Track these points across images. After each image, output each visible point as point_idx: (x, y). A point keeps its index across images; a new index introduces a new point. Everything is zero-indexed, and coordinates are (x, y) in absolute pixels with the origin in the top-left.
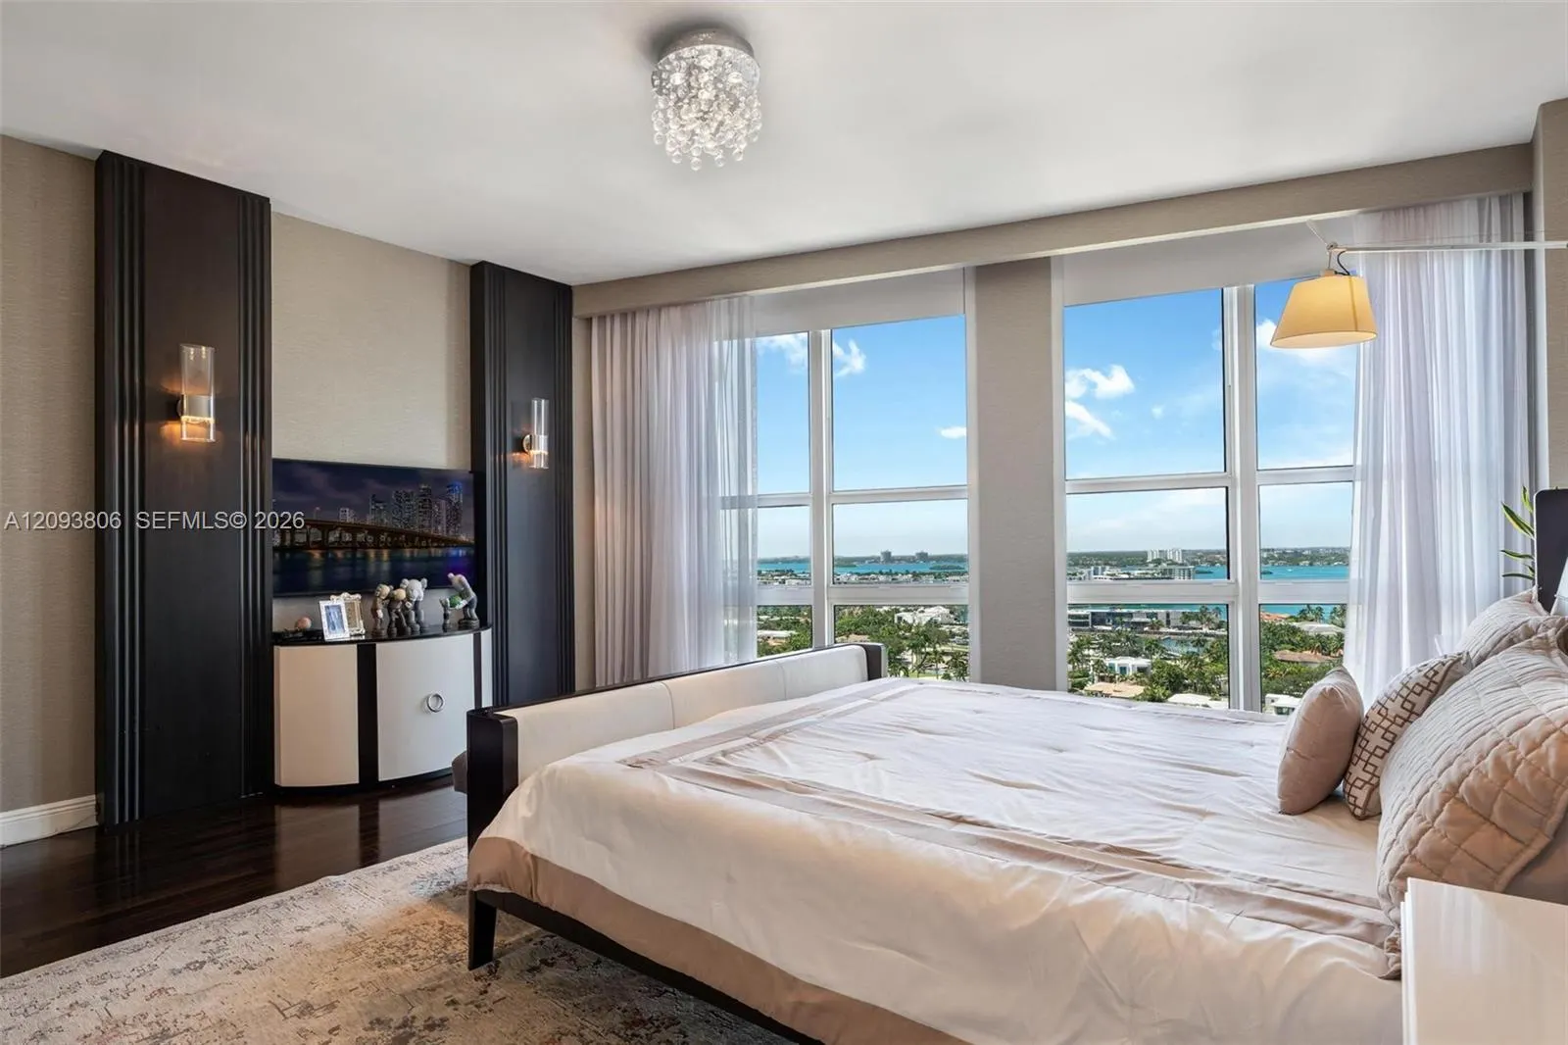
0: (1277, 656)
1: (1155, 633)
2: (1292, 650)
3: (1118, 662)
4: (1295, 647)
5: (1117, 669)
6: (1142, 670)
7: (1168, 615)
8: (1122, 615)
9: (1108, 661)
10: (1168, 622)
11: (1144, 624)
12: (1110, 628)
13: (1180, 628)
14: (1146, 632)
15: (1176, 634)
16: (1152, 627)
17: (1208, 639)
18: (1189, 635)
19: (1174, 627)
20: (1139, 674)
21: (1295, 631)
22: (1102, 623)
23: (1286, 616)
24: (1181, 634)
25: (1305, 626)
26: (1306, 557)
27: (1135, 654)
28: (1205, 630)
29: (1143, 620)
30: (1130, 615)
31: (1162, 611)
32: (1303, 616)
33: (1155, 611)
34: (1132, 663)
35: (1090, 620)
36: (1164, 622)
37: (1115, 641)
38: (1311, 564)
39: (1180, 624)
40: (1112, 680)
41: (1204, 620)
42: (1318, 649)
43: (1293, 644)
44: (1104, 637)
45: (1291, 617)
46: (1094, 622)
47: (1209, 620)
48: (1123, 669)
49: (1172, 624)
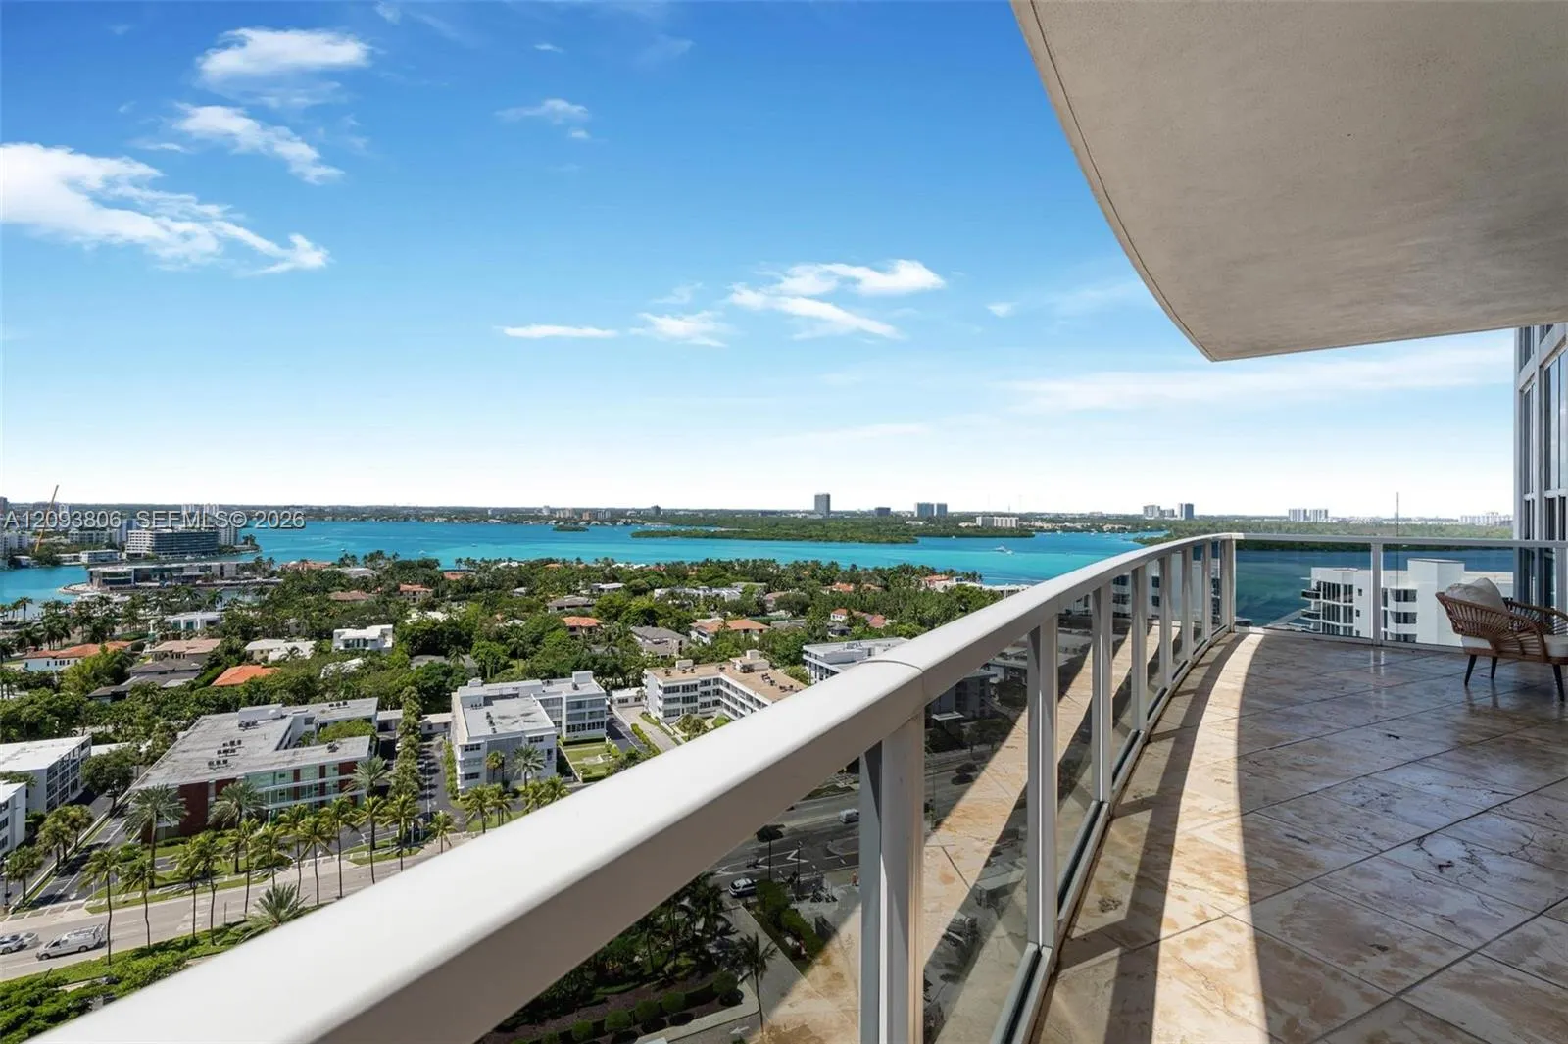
0: (333, 597)
1: (209, 586)
2: (342, 591)
3: (183, 618)
4: (345, 588)
5: (183, 627)
6: (210, 623)
7: (222, 567)
8: (168, 570)
9: (171, 619)
10: (222, 574)
11: (197, 578)
12: (157, 584)
13: (233, 579)
14: (199, 585)
15: (232, 585)
16: (206, 579)
17: (268, 587)
18: (245, 585)
19: (227, 579)
20: (211, 628)
21: (341, 575)
22: (147, 579)
23: (330, 563)
24: (237, 585)
25: (347, 570)
26: (329, 514)
27: (196, 608)
28: (258, 579)
29: (197, 573)
30: (181, 569)
31: (216, 563)
32: (342, 562)
33: (208, 564)
34: (199, 617)
35: (132, 578)
36: (218, 574)
37: (173, 597)
38: (333, 519)
39: (234, 575)
40: (177, 637)
41: (260, 570)
42: (363, 589)
43: (343, 586)
44: (159, 594)
45: (333, 564)
46: (136, 580)
47: (264, 570)
48: (190, 625)
49: (226, 576)
